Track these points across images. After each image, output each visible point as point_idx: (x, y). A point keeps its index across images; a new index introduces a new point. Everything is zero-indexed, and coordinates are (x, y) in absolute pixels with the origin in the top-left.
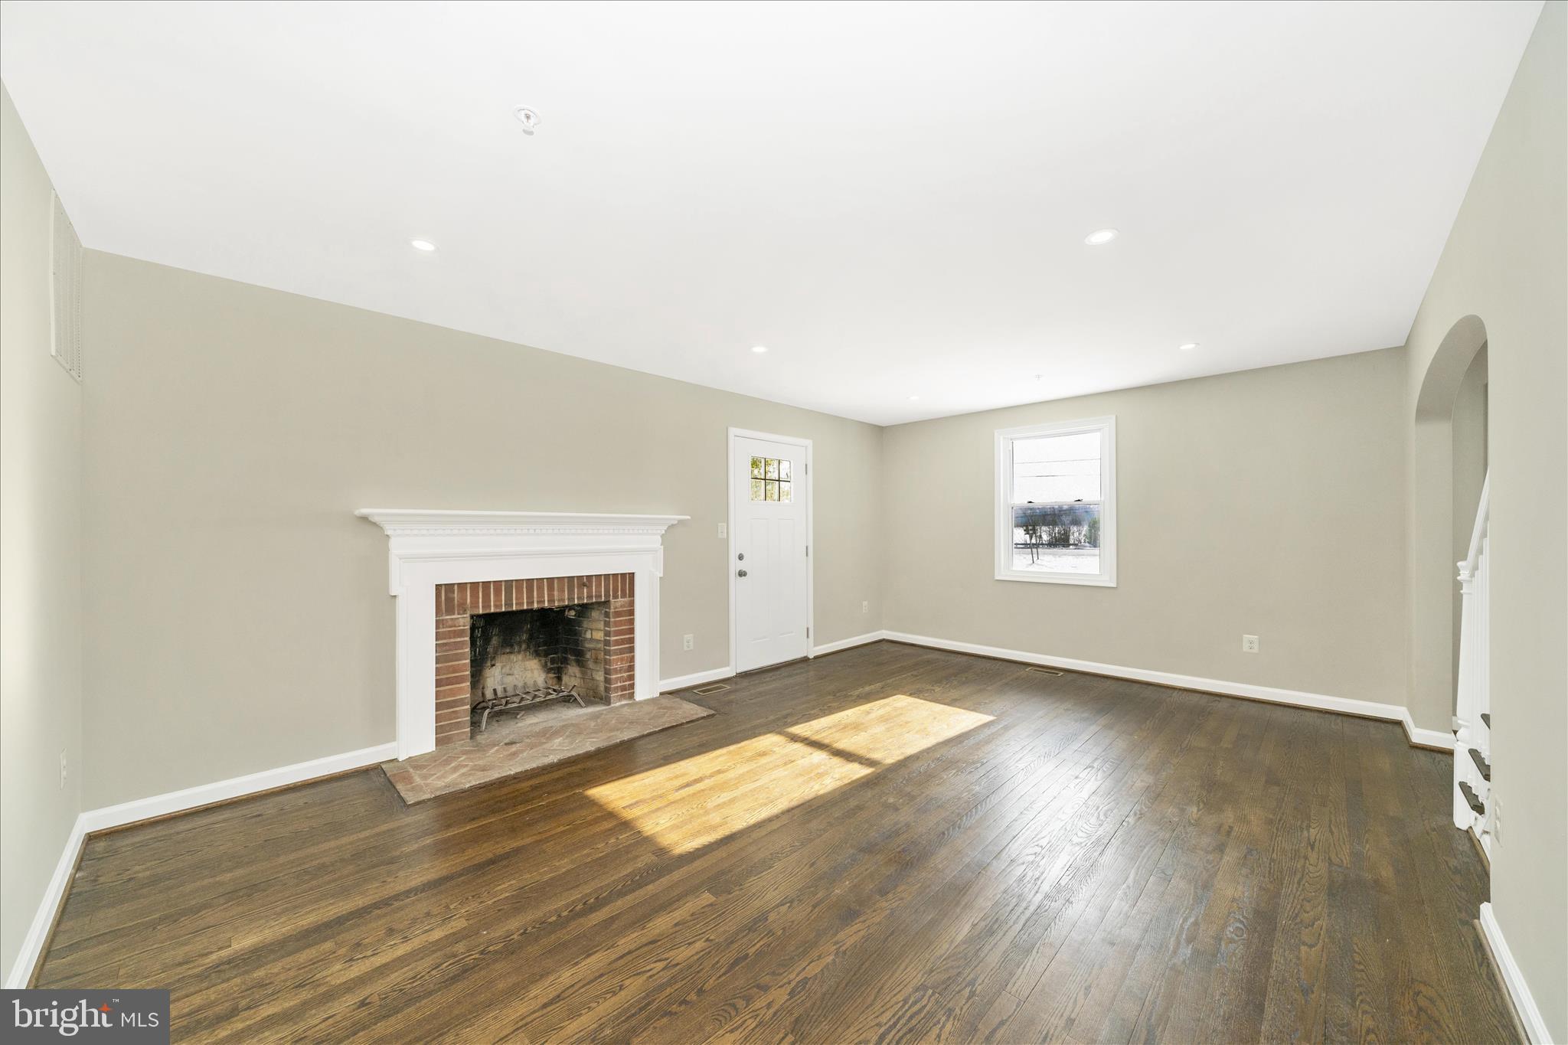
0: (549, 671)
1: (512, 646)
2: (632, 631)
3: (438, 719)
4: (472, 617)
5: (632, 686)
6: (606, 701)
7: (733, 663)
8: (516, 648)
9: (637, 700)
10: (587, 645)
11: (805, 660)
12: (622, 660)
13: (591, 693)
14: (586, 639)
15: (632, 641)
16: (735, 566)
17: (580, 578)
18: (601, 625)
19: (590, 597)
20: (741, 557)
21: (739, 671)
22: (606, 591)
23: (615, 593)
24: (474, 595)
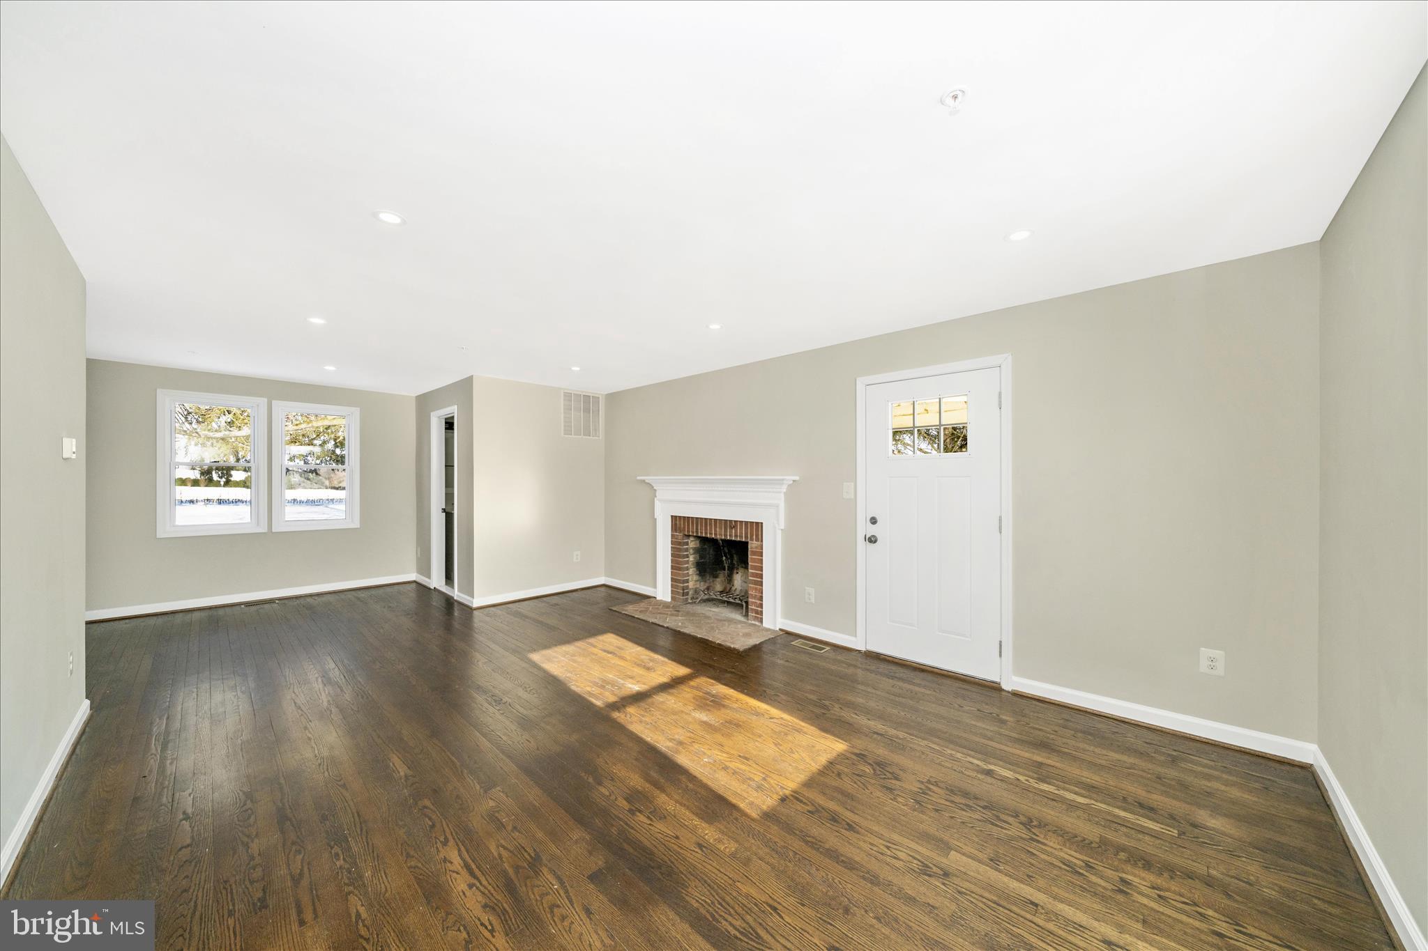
2: (761, 569)
3: (672, 586)
5: (762, 613)
9: (764, 625)
12: (755, 589)
17: (731, 522)
19: (736, 536)
20: (874, 521)
21: (869, 649)
22: (746, 534)
23: (752, 536)
24: (680, 521)
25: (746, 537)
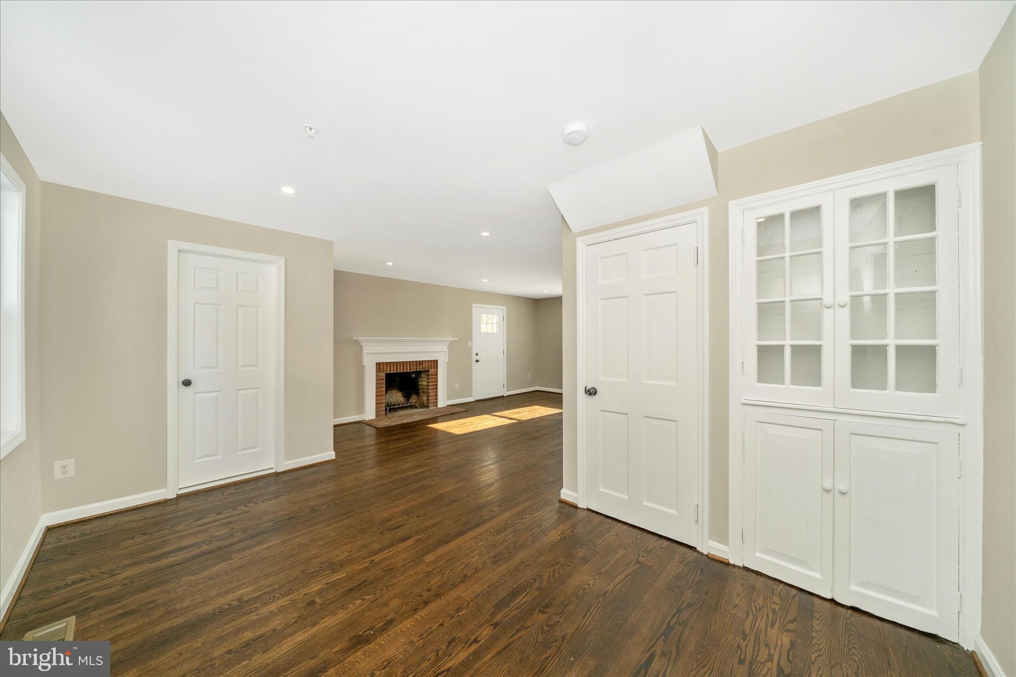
0: (404, 397)
1: (393, 388)
2: (437, 381)
3: (376, 408)
4: (386, 374)
5: (437, 402)
6: (428, 407)
7: (473, 395)
8: (394, 388)
9: (439, 407)
10: (420, 387)
11: (503, 397)
12: (433, 392)
13: (421, 405)
14: (419, 385)
15: (437, 385)
16: (475, 358)
17: (419, 361)
18: (426, 379)
19: (423, 368)
20: (477, 355)
21: (476, 399)
22: (428, 366)
23: (431, 367)
24: (387, 367)
25: (428, 368)
